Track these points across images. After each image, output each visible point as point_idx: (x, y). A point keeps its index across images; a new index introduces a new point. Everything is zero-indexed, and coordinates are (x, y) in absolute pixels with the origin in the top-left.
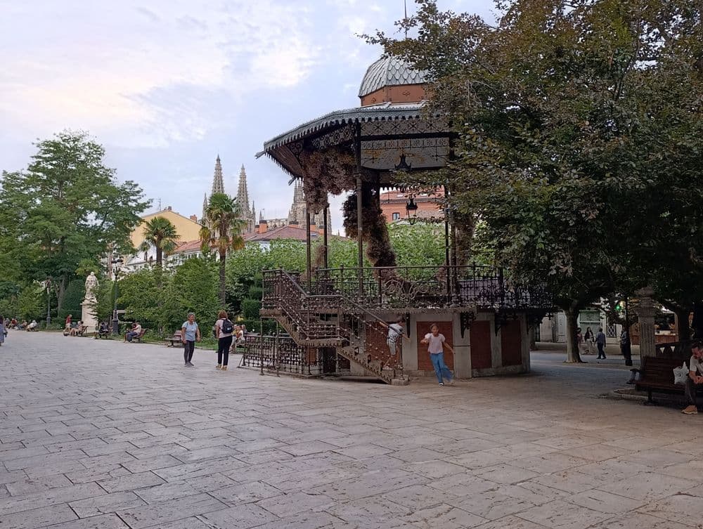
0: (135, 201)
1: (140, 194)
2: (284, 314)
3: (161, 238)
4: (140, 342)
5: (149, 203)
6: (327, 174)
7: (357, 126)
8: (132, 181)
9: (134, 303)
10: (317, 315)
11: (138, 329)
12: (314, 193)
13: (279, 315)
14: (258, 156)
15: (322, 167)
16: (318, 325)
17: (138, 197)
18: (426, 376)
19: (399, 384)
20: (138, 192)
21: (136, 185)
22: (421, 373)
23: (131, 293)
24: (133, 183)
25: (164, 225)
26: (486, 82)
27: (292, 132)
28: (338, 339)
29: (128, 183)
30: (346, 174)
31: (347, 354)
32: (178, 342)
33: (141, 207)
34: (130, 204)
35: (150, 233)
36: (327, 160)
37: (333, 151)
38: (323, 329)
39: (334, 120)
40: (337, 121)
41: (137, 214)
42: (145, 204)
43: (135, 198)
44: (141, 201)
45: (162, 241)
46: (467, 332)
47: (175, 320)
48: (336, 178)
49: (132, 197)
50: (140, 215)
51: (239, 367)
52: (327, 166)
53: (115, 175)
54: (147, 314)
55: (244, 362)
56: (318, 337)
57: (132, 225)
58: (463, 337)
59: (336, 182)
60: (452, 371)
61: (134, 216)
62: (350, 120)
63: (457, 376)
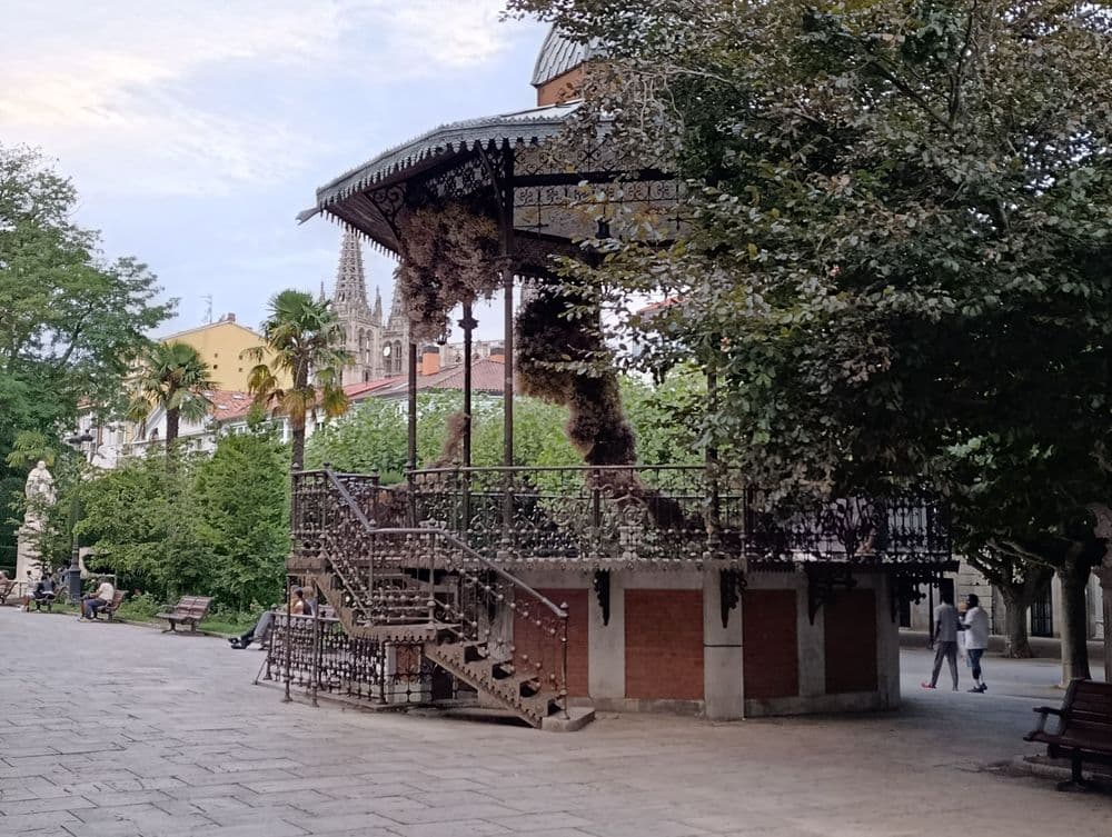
0: (140, 301)
1: (151, 286)
2: (329, 568)
3: (176, 386)
4: (112, 620)
5: (170, 307)
6: (444, 259)
7: (508, 154)
8: (134, 259)
9: (111, 534)
10: (408, 571)
11: (107, 591)
12: (422, 300)
13: (319, 570)
14: (305, 217)
15: (435, 244)
16: (388, 595)
17: (147, 293)
18: (642, 710)
19: (557, 728)
20: (147, 282)
21: (142, 267)
22: (633, 704)
23: (107, 512)
24: (135, 263)
25: (183, 359)
26: (714, 69)
27: (367, 167)
28: (430, 626)
29: (124, 263)
30: (483, 260)
31: (449, 659)
32: (183, 622)
33: (154, 317)
34: (129, 309)
35: (152, 376)
36: (444, 229)
37: (455, 210)
38: (399, 604)
39: (443, 145)
40: (449, 146)
41: (143, 333)
42: (161, 308)
43: (139, 295)
44: (150, 304)
45: (176, 395)
46: (736, 614)
47: (191, 572)
48: (463, 268)
49: (132, 295)
50: (151, 334)
51: (256, 683)
52: (445, 241)
53: (97, 245)
54: (132, 557)
55: (269, 673)
56: (388, 620)
57: (131, 357)
58: (725, 626)
59: (465, 277)
60: (701, 702)
61: (138, 336)
62: (478, 143)
63: (710, 711)
